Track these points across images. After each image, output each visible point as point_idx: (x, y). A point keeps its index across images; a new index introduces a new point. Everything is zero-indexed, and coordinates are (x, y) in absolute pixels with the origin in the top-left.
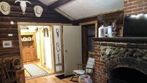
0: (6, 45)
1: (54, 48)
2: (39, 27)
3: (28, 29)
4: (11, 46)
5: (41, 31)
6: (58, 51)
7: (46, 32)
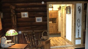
0: (38, 20)
1: (75, 24)
2: (62, 5)
3: (53, 7)
4: (41, 21)
5: (64, 9)
6: (79, 27)
7: (69, 10)
